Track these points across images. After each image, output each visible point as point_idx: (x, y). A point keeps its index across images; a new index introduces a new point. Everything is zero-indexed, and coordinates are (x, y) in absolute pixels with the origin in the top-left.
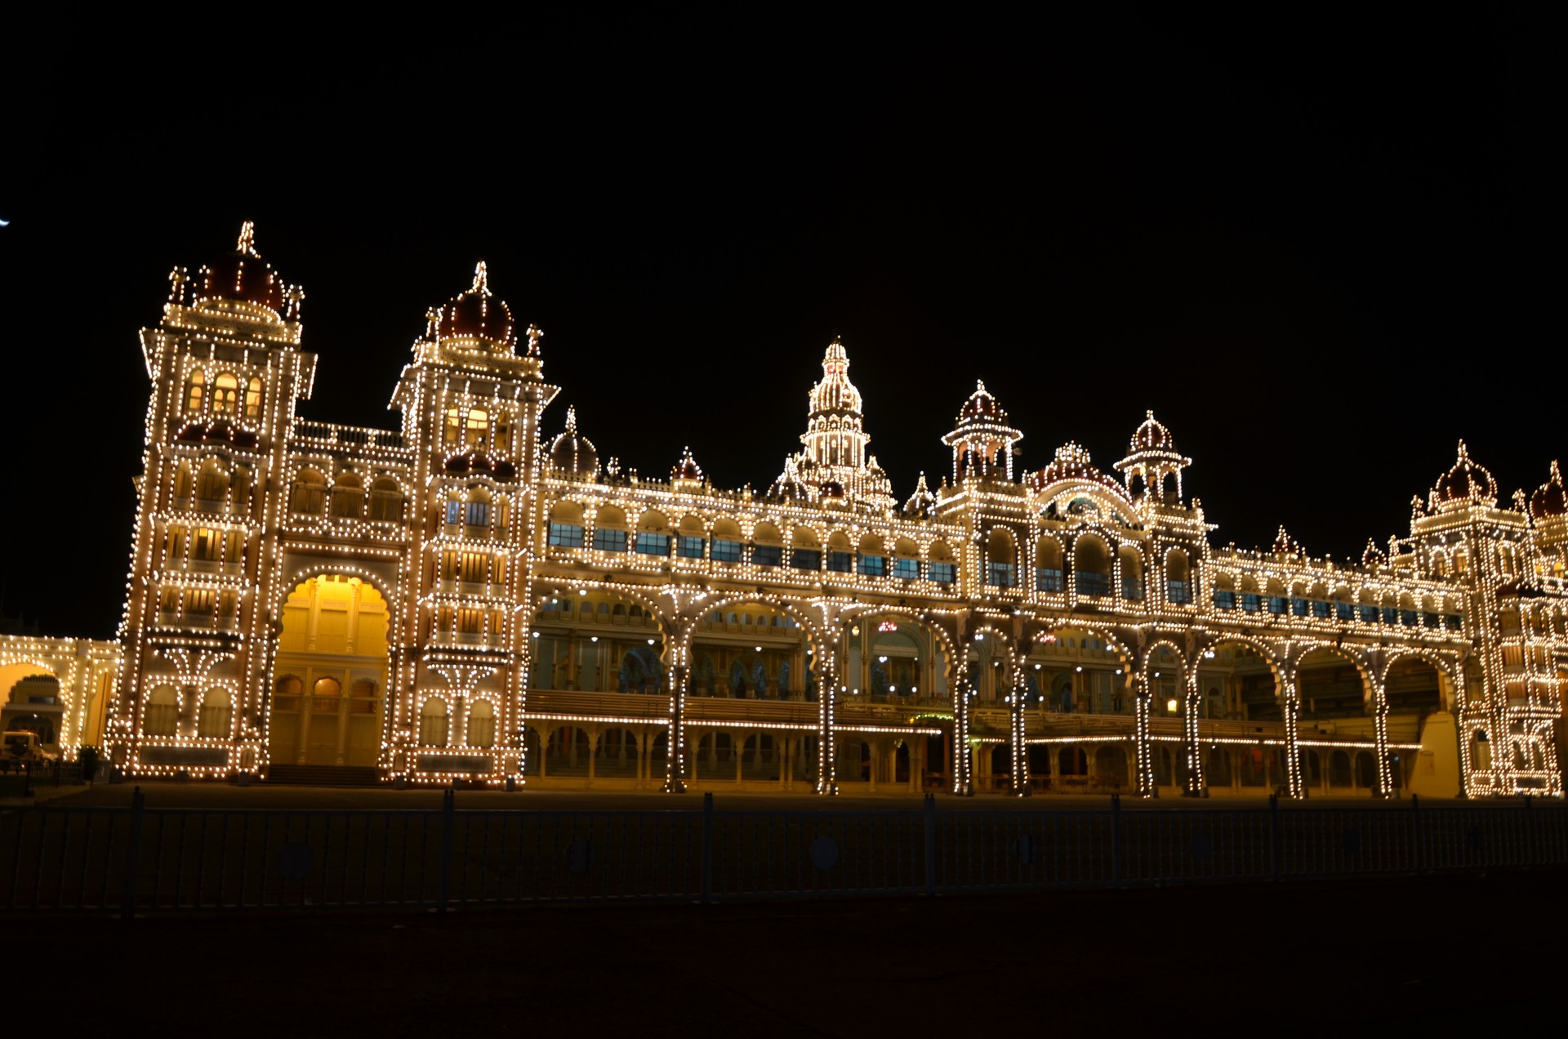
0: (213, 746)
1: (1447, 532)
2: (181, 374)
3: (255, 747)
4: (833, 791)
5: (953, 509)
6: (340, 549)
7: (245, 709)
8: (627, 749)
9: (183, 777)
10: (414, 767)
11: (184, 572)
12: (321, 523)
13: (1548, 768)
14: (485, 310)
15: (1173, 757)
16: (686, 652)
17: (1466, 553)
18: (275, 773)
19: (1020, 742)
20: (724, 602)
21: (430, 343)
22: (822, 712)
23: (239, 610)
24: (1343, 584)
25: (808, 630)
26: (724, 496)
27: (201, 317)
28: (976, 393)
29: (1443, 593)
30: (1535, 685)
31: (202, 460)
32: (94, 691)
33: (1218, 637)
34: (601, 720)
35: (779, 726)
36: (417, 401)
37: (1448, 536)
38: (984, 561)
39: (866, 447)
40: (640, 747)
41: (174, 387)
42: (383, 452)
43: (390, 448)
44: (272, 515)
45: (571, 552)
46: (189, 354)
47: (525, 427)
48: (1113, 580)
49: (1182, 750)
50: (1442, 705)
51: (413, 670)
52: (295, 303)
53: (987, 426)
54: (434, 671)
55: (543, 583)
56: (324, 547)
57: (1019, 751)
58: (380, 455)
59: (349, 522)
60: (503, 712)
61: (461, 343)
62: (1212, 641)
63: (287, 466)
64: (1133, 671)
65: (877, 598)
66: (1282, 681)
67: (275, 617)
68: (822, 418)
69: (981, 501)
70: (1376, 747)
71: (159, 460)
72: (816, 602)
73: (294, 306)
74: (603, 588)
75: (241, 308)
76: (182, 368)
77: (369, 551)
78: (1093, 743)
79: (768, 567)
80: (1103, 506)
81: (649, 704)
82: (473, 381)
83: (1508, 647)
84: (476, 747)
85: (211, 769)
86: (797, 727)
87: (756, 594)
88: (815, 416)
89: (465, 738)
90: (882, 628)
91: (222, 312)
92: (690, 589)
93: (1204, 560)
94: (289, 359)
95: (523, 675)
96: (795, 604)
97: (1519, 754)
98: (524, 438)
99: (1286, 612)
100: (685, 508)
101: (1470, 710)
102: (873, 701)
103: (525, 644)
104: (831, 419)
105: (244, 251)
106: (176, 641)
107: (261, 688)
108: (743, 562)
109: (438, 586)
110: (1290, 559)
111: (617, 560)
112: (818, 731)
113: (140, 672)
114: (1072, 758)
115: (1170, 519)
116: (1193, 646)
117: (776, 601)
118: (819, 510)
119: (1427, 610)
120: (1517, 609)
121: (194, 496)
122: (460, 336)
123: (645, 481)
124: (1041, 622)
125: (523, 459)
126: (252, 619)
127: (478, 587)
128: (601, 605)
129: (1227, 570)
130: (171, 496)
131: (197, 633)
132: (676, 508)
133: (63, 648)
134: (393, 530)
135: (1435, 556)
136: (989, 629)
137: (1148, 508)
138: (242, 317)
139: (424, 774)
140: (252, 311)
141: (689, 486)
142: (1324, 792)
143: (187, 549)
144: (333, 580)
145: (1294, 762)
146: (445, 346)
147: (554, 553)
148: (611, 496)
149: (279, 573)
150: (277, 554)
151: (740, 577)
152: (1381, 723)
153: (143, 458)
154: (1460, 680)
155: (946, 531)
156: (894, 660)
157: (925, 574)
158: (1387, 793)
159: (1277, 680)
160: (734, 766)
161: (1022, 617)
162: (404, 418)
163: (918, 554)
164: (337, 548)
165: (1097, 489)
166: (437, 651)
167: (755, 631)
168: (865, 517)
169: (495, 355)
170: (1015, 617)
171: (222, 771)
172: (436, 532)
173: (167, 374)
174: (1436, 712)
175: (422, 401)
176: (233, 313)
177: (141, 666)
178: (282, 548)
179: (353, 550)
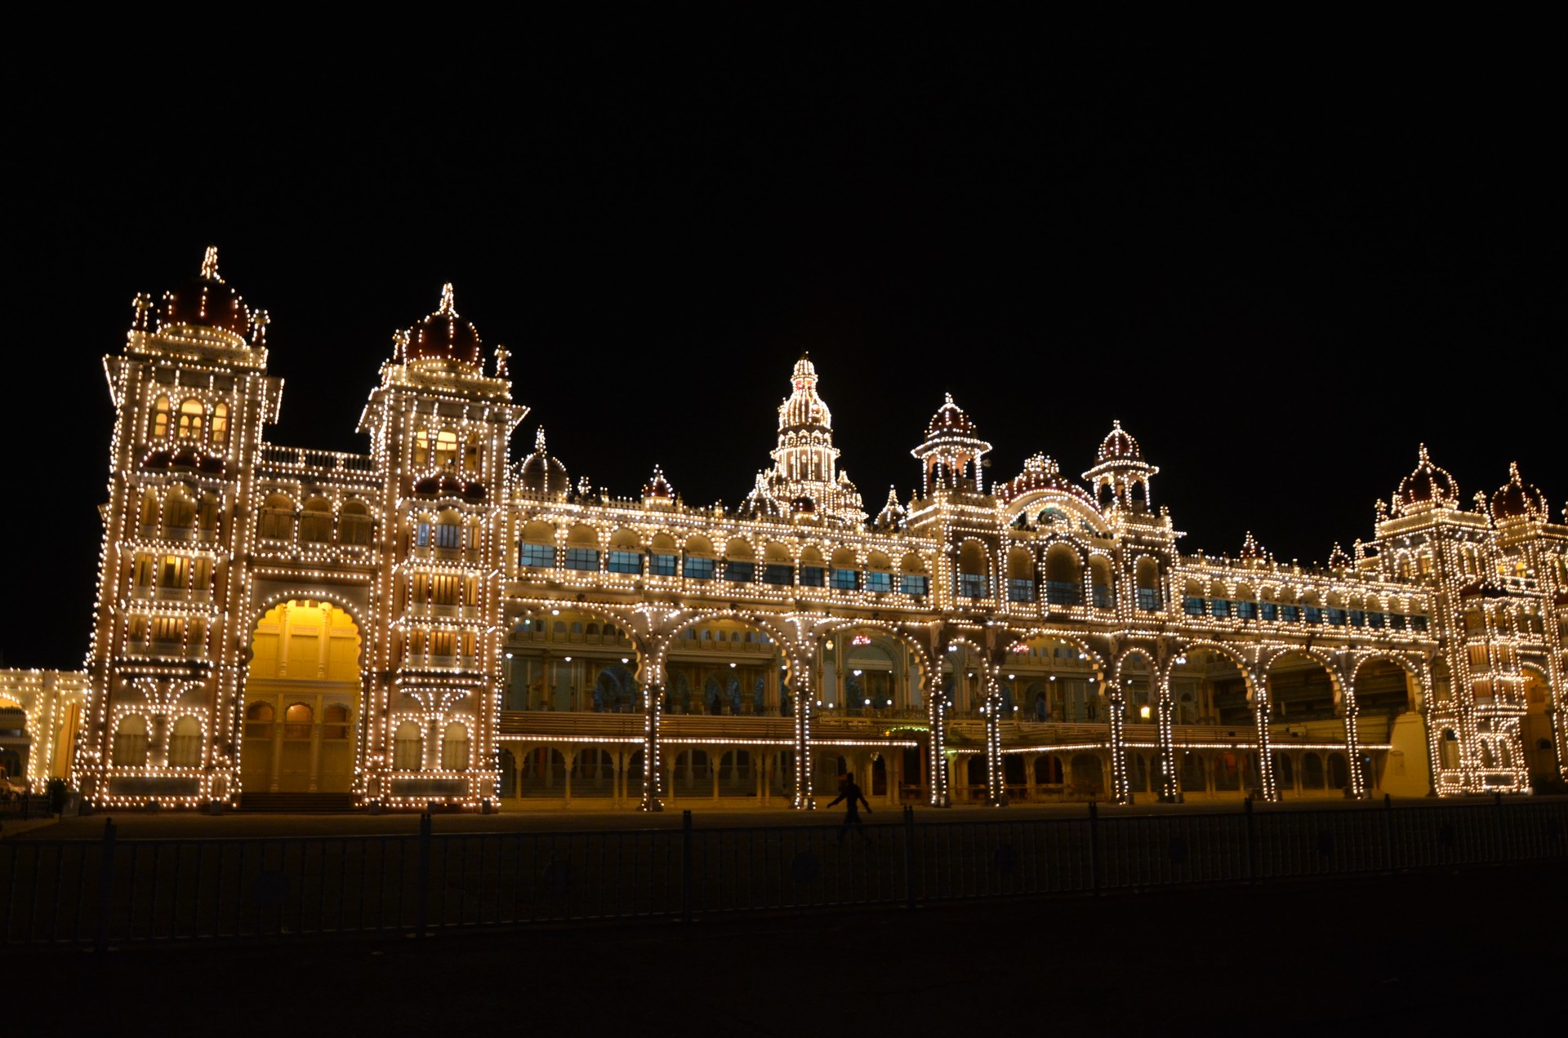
0: (184, 775)
1: (1410, 534)
2: (146, 401)
3: (227, 775)
4: (810, 806)
5: (924, 522)
6: (310, 574)
7: (216, 737)
8: (603, 769)
9: (154, 807)
10: (389, 791)
11: (151, 600)
12: (290, 548)
13: (1516, 765)
14: (452, 332)
15: (1148, 763)
16: (661, 670)
17: (1430, 555)
18: (247, 801)
19: (995, 752)
20: (697, 619)
21: (398, 366)
22: (798, 727)
23: (208, 637)
24: (1311, 587)
25: (782, 646)
26: (696, 514)
27: (165, 344)
28: (944, 406)
29: (1408, 595)
30: (1501, 683)
31: (168, 487)
32: (61, 722)
33: (1188, 643)
34: (576, 740)
35: (755, 742)
36: (385, 424)
37: (1412, 538)
38: (956, 572)
39: (837, 461)
40: (616, 766)
41: (139, 414)
42: (351, 476)
43: (359, 472)
44: (240, 541)
45: (543, 572)
46: (153, 381)
47: (495, 448)
48: (1084, 589)
49: (1157, 756)
50: (1411, 706)
51: (385, 694)
52: (260, 327)
53: (956, 439)
54: (407, 695)
55: (515, 604)
56: (293, 572)
57: (995, 761)
58: (348, 479)
59: (318, 546)
60: (478, 735)
61: (429, 365)
62: (1183, 647)
63: (255, 491)
64: (1106, 679)
65: (851, 612)
66: (1253, 686)
67: (245, 644)
68: (791, 434)
69: (952, 513)
70: (1347, 748)
71: (124, 488)
72: (790, 617)
73: (259, 331)
74: (575, 608)
75: (206, 334)
76: (147, 395)
77: (339, 575)
78: (1068, 751)
79: (741, 583)
80: (1073, 516)
81: (624, 723)
82: (441, 403)
83: (1474, 646)
84: (451, 770)
85: (182, 799)
86: (773, 742)
87: (730, 611)
88: (785, 432)
89: (440, 761)
90: (856, 642)
91: (186, 337)
92: (663, 607)
93: (1173, 567)
94: (255, 384)
95: (496, 697)
96: (769, 619)
97: (1487, 752)
98: (494, 459)
99: (1255, 617)
100: (657, 526)
101: (1438, 709)
102: (848, 715)
103: (498, 665)
104: (801, 434)
105: (208, 276)
106: (145, 670)
107: (232, 715)
108: (716, 578)
109: (410, 609)
110: (1258, 564)
111: (590, 579)
112: (794, 746)
113: (108, 703)
114: (1048, 767)
115: (1139, 527)
116: (1165, 652)
117: (750, 617)
118: (790, 525)
119: (1393, 611)
120: (1482, 609)
121: (160, 523)
122: (428, 358)
123: (616, 500)
124: (1014, 632)
125: (493, 480)
126: (222, 646)
127: (450, 609)
128: (574, 624)
129: (1197, 576)
130: (137, 523)
131: (166, 661)
132: (647, 526)
133: (30, 679)
134: (363, 553)
135: (1400, 558)
136: (962, 640)
137: (1117, 516)
138: (206, 342)
139: (399, 799)
140: (217, 336)
141: (660, 504)
142: (1297, 794)
143: (154, 577)
144: (303, 605)
145: (1267, 765)
146: (412, 369)
147: (526, 574)
148: (582, 516)
149: (248, 600)
150: (246, 580)
151: (713, 594)
152: (1351, 724)
153: (108, 486)
154: (1428, 680)
155: (917, 543)
156: (869, 673)
157: (897, 587)
158: (1359, 794)
159: (1248, 684)
160: (712, 784)
161: (995, 628)
162: (372, 441)
163: (890, 567)
164: (306, 573)
165: (1066, 498)
166: (410, 674)
167: (730, 648)
168: (837, 531)
169: (463, 376)
170: (989, 627)
171: (193, 801)
172: (407, 554)
173: (132, 401)
174: (1404, 713)
175: (390, 424)
176: (198, 339)
177: (109, 696)
178: (250, 574)
179: (323, 575)
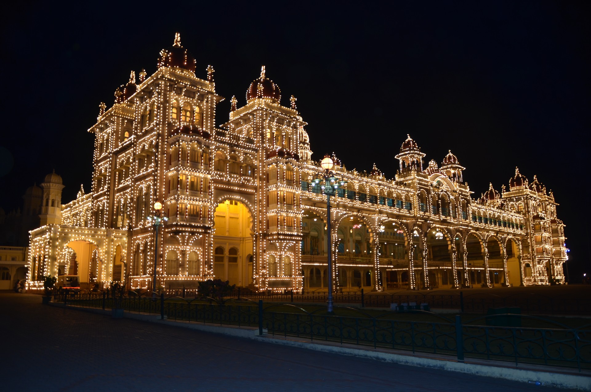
0: (194, 279)
1: (517, 197)
2: (170, 101)
6: (234, 188)
7: (206, 261)
10: (268, 286)
11: (187, 196)
12: (225, 176)
13: (545, 276)
16: (337, 236)
17: (523, 205)
20: (346, 215)
21: (261, 99)
22: (376, 259)
23: (209, 214)
25: (370, 227)
26: (349, 173)
27: (176, 75)
28: (408, 139)
29: (519, 218)
30: (545, 249)
31: (191, 143)
33: (470, 231)
37: (516, 199)
38: (419, 202)
39: (311, 156)
41: (168, 107)
43: (248, 144)
45: (305, 193)
46: (173, 92)
47: (295, 139)
48: (450, 210)
51: (265, 243)
53: (416, 152)
56: (228, 187)
58: (245, 146)
59: (235, 176)
60: (295, 261)
62: (469, 233)
63: (214, 149)
64: (451, 244)
65: (392, 215)
66: (484, 248)
67: (213, 219)
70: (504, 270)
72: (374, 216)
74: (310, 208)
75: (186, 73)
76: (171, 98)
77: (245, 190)
79: (363, 202)
80: (444, 184)
82: (279, 117)
83: (537, 236)
84: (287, 276)
89: (283, 272)
92: (342, 210)
93: (470, 204)
94: (211, 99)
95: (301, 245)
96: (367, 217)
97: (539, 271)
98: (295, 144)
99: (487, 223)
101: (524, 257)
106: (187, 229)
108: (356, 200)
109: (279, 206)
111: (319, 197)
112: (374, 267)
113: (164, 244)
115: (462, 189)
116: (465, 234)
117: (361, 216)
119: (516, 223)
120: (540, 224)
121: (189, 160)
127: (292, 207)
129: (475, 208)
133: (101, 232)
134: (251, 180)
135: (511, 205)
136: (417, 228)
137: (456, 185)
139: (271, 289)
140: (190, 75)
143: (188, 185)
145: (488, 275)
146: (266, 101)
150: (212, 189)
151: (354, 206)
152: (505, 261)
154: (521, 247)
155: (408, 190)
157: (404, 206)
158: (508, 285)
159: (482, 247)
161: (428, 223)
163: (401, 199)
165: (443, 177)
170: (425, 223)
177: (164, 241)
179: (239, 189)
